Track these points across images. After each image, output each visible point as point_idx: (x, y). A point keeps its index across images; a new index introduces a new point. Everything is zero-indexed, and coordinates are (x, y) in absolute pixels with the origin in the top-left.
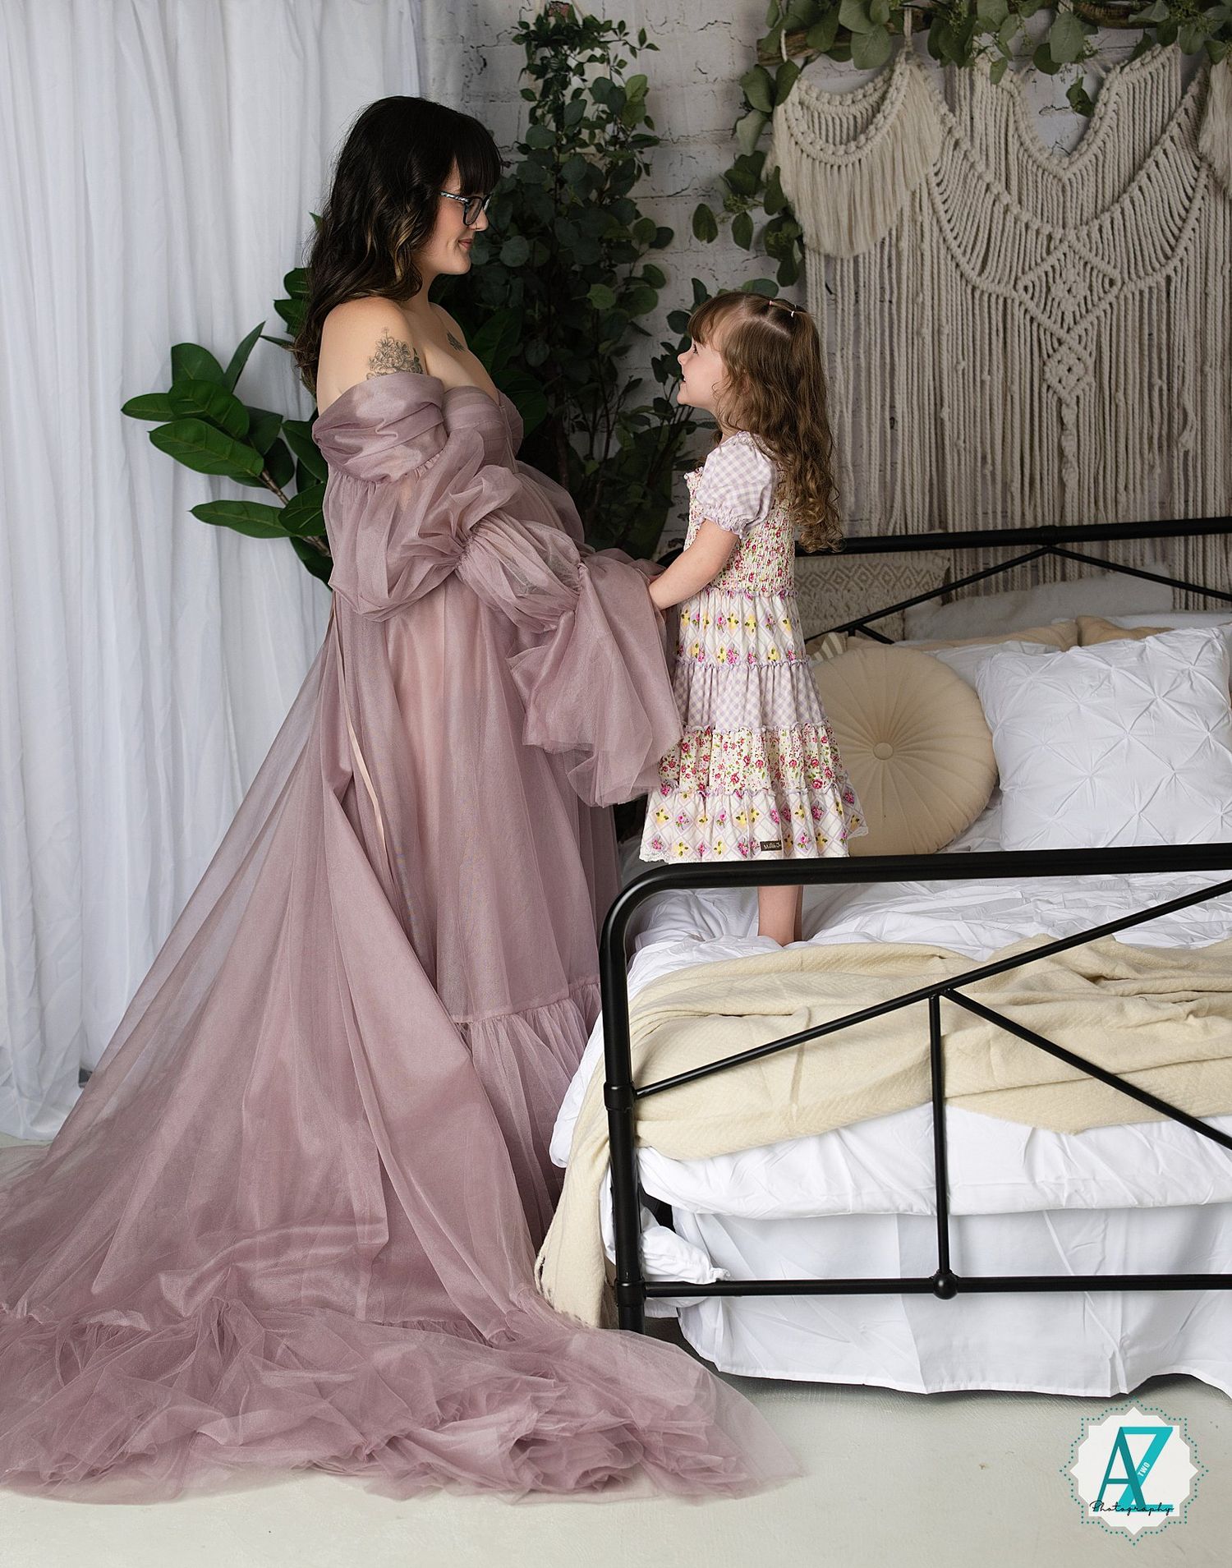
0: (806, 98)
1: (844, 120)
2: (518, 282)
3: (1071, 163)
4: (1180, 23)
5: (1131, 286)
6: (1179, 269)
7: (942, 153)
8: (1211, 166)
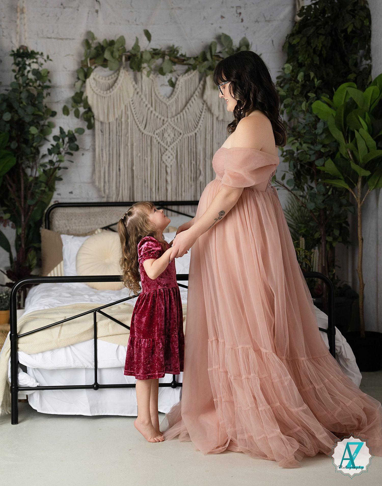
0: (95, 78)
1: (106, 84)
2: (8, 125)
3: (169, 100)
4: (197, 65)
5: (185, 135)
6: (199, 131)
7: (134, 95)
8: (207, 104)
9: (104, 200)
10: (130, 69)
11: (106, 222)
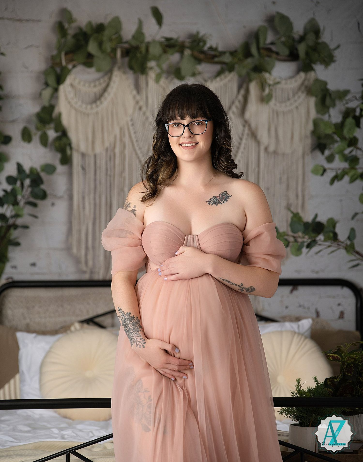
0: (73, 83)
1: (90, 94)
4: (236, 63)
7: (134, 112)
8: (249, 126)
9: (86, 277)
10: (128, 70)
11: (88, 312)
